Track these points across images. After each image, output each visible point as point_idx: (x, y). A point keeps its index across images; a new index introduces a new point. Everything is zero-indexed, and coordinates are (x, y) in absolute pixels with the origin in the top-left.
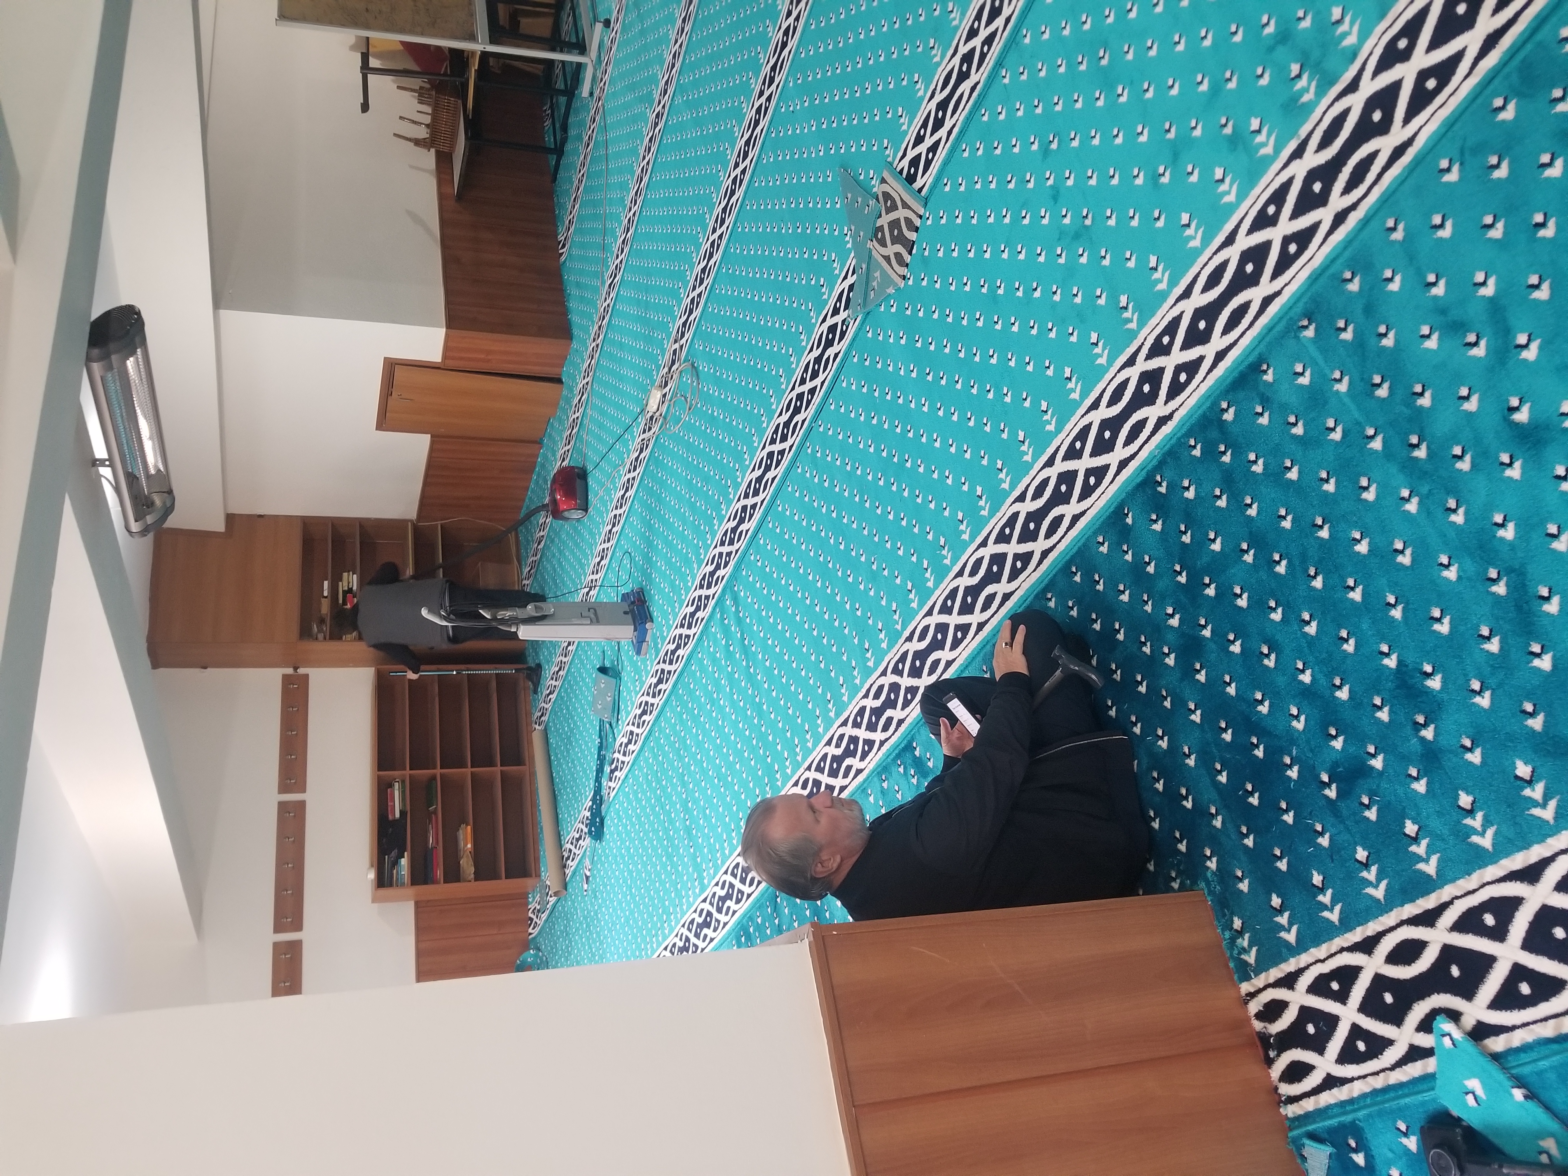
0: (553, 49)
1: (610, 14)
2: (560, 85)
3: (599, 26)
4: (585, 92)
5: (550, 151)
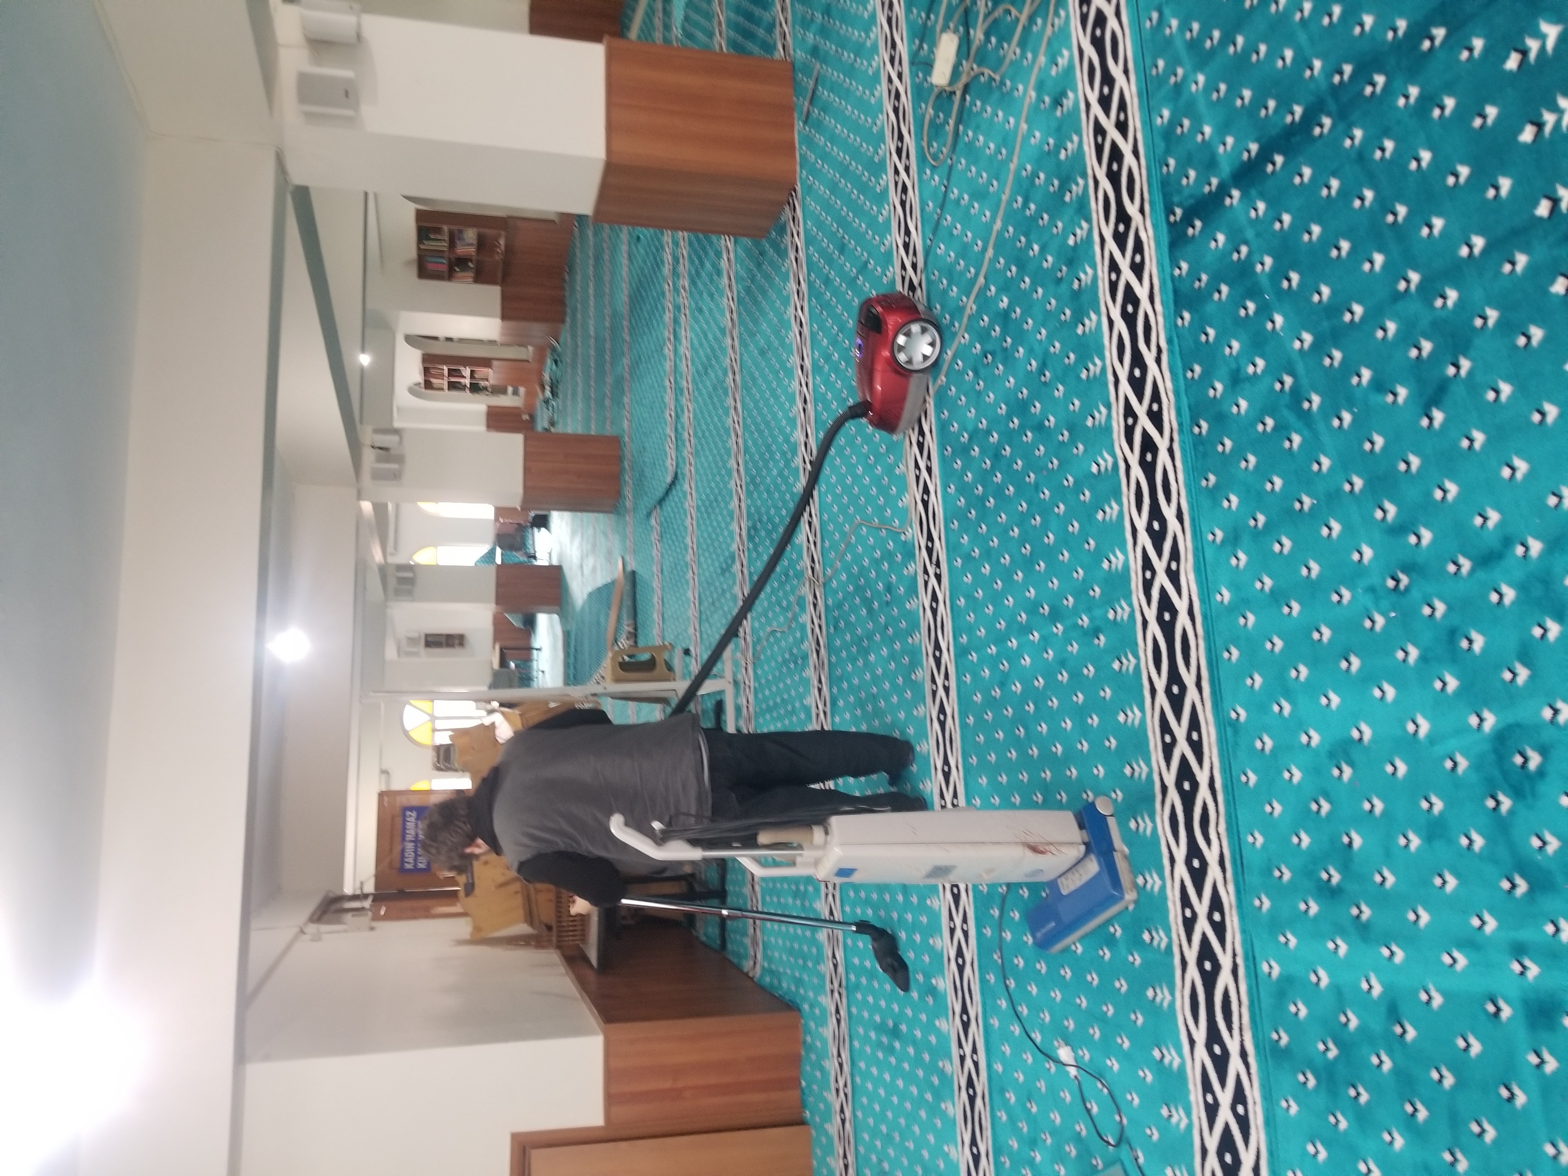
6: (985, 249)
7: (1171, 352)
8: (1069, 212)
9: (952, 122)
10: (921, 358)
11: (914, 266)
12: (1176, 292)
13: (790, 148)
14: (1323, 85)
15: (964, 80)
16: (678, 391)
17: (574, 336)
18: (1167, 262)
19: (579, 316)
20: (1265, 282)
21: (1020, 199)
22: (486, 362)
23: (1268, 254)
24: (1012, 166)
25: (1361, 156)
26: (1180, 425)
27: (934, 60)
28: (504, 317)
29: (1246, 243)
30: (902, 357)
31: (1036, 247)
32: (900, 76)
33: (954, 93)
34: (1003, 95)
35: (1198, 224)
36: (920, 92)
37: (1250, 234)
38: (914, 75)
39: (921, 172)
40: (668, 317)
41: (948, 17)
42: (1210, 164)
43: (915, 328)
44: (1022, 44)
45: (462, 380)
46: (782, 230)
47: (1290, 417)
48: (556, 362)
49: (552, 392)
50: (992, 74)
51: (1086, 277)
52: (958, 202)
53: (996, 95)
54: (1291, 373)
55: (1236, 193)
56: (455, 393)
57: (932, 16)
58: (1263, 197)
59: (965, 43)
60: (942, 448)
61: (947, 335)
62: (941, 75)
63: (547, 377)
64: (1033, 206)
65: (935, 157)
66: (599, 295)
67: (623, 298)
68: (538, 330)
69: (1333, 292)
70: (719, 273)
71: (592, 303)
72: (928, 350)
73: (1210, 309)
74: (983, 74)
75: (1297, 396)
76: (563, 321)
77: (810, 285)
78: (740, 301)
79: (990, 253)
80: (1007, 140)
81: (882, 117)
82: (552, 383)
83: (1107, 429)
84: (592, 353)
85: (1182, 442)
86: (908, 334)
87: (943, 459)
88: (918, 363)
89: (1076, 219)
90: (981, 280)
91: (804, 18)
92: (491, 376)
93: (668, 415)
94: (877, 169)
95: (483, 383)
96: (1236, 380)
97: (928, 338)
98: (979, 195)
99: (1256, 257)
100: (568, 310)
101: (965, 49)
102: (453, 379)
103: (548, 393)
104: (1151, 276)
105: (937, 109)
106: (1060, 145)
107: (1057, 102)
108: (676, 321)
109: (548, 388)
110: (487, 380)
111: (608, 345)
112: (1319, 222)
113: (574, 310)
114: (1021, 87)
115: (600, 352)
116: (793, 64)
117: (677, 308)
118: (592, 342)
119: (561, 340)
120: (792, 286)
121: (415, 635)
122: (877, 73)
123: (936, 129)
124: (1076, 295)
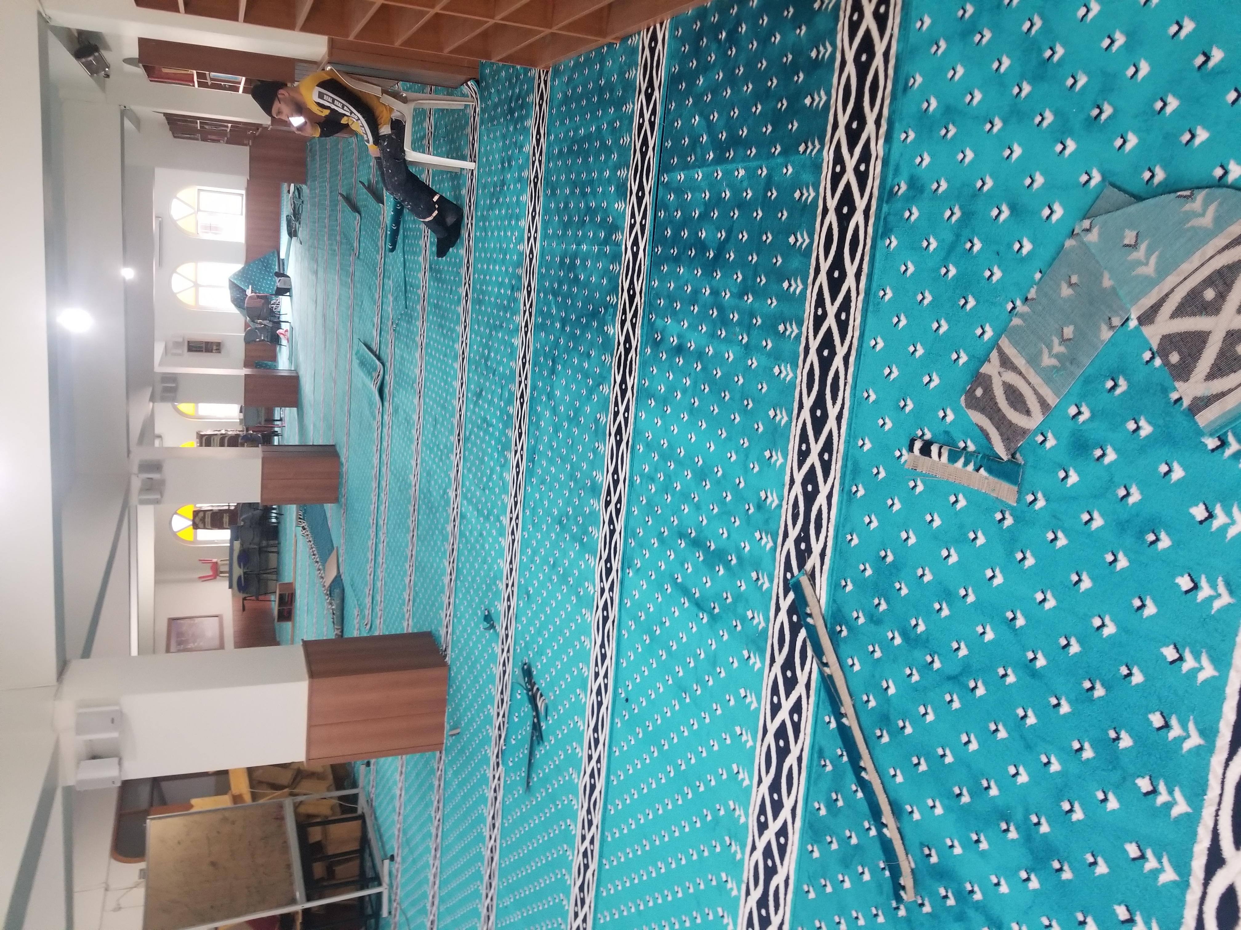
0: (362, 888)
1: (393, 851)
2: (369, 911)
3: (387, 862)
4: (385, 913)
5: (370, 916)
121: (181, 340)
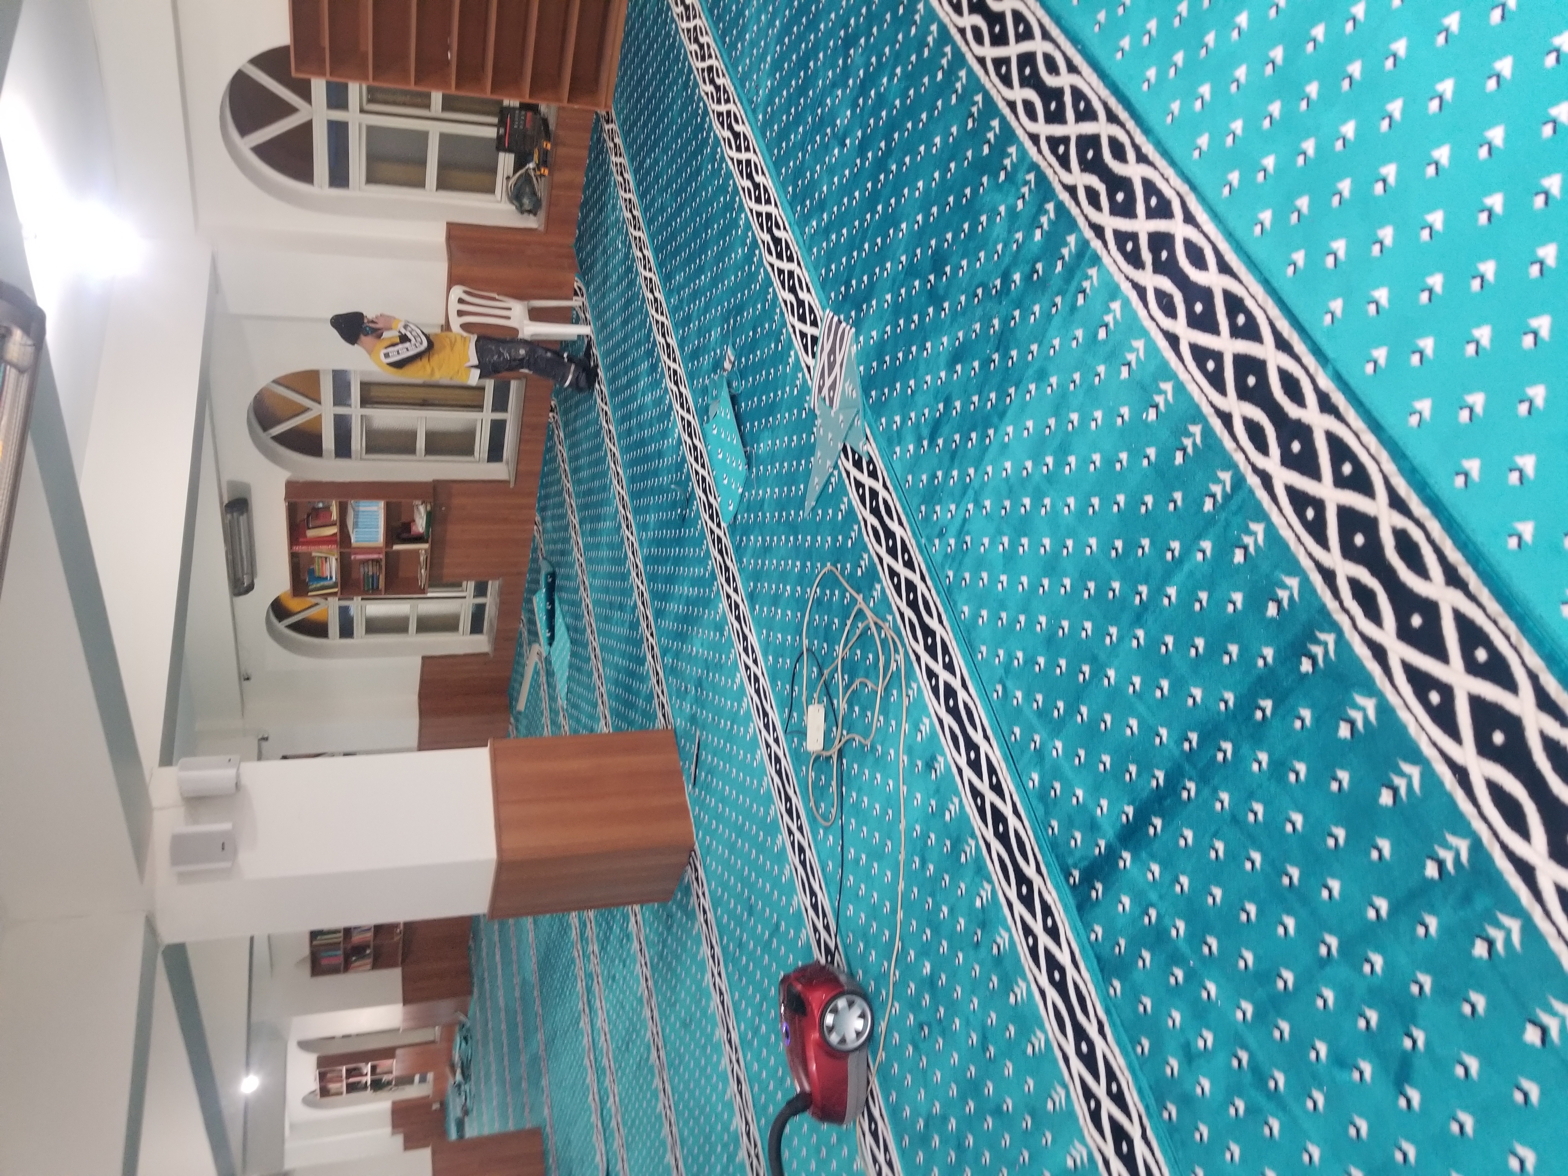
6: (894, 911)
7: (1113, 1025)
8: (969, 872)
9: (834, 783)
10: (854, 1035)
11: (827, 928)
12: (1099, 959)
13: (682, 811)
14: (1177, 753)
15: (837, 746)
16: (600, 1072)
17: (483, 1009)
18: (1079, 924)
19: (487, 986)
20: (1184, 948)
21: (917, 860)
22: (389, 1053)
23: (1180, 918)
24: (902, 826)
25: (1235, 819)
26: (1147, 1108)
27: (806, 727)
28: (406, 1001)
29: (1152, 905)
30: (834, 1038)
31: (945, 909)
32: (776, 740)
33: (831, 757)
34: (877, 760)
35: (1099, 886)
36: (799, 756)
37: (1153, 896)
38: (790, 742)
39: (815, 833)
40: (580, 986)
41: (811, 688)
42: (1093, 827)
43: (841, 1003)
44: (884, 711)
45: (363, 1080)
46: (687, 891)
47: (1261, 1100)
48: (466, 1039)
49: (463, 1073)
50: (862, 740)
51: (1002, 939)
52: (857, 860)
53: (870, 759)
54: (1245, 1047)
55: (1127, 855)
56: (354, 1095)
57: (796, 688)
58: (1153, 857)
59: (831, 713)
60: (899, 1140)
61: (876, 1005)
62: (814, 742)
63: (456, 1058)
64: (931, 867)
65: (826, 819)
66: (506, 962)
67: (531, 964)
68: (445, 1008)
69: (1257, 958)
70: (628, 936)
71: (499, 972)
72: (859, 1024)
73: (1138, 976)
74: (854, 740)
75: (1260, 1076)
76: (470, 993)
77: (724, 949)
78: (654, 968)
79: (900, 915)
80: (891, 801)
81: (766, 780)
82: (462, 1063)
83: (1071, 1114)
84: (503, 1026)
85: (1155, 1129)
86: (835, 1011)
87: (902, 1152)
88: (852, 1042)
89: (977, 880)
90: (898, 944)
91: (678, 690)
92: (395, 1067)
93: (592, 1101)
94: (772, 829)
95: (385, 1078)
96: (1189, 1056)
97: (856, 1011)
98: (877, 854)
99: (1167, 921)
100: (475, 980)
101: (831, 716)
102: (352, 1080)
103: (459, 1077)
104: (1067, 940)
105: (819, 772)
106: (942, 808)
107: (930, 765)
108: (589, 990)
109: (459, 1071)
110: (391, 1072)
111: (519, 1018)
112: (1218, 884)
113: (482, 980)
114: (892, 752)
115: (512, 1027)
116: (675, 731)
117: (589, 976)
118: (503, 1015)
119: (470, 1013)
120: (705, 950)
122: (754, 739)
123: (821, 791)
124: (999, 959)
